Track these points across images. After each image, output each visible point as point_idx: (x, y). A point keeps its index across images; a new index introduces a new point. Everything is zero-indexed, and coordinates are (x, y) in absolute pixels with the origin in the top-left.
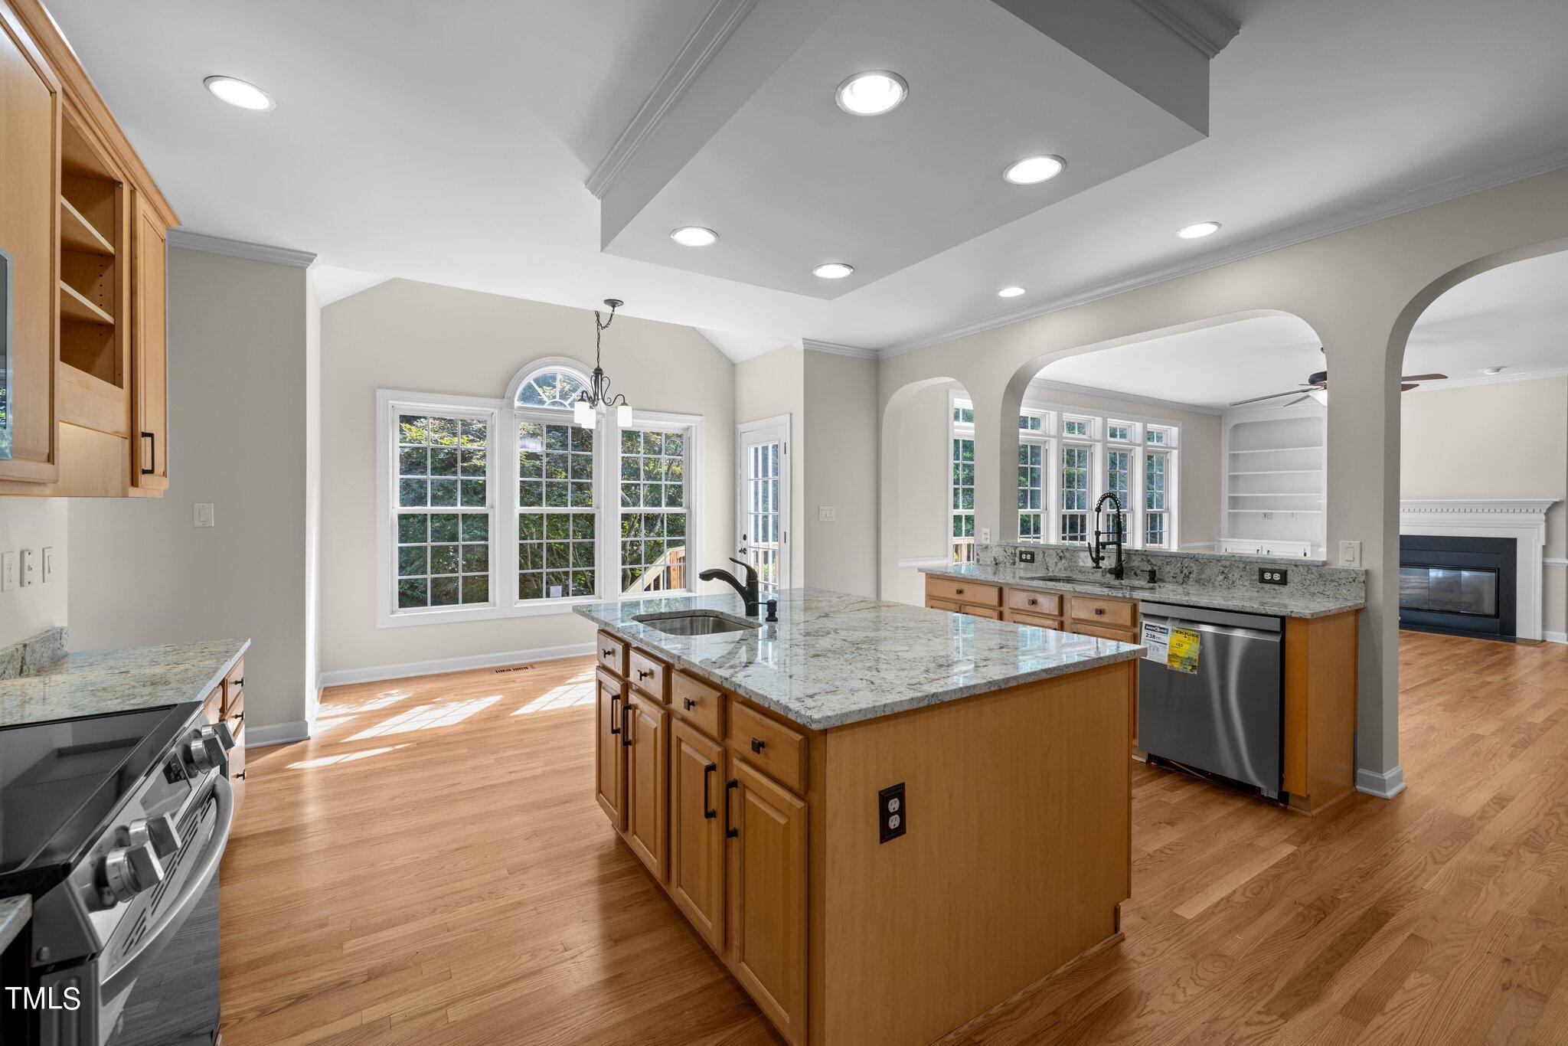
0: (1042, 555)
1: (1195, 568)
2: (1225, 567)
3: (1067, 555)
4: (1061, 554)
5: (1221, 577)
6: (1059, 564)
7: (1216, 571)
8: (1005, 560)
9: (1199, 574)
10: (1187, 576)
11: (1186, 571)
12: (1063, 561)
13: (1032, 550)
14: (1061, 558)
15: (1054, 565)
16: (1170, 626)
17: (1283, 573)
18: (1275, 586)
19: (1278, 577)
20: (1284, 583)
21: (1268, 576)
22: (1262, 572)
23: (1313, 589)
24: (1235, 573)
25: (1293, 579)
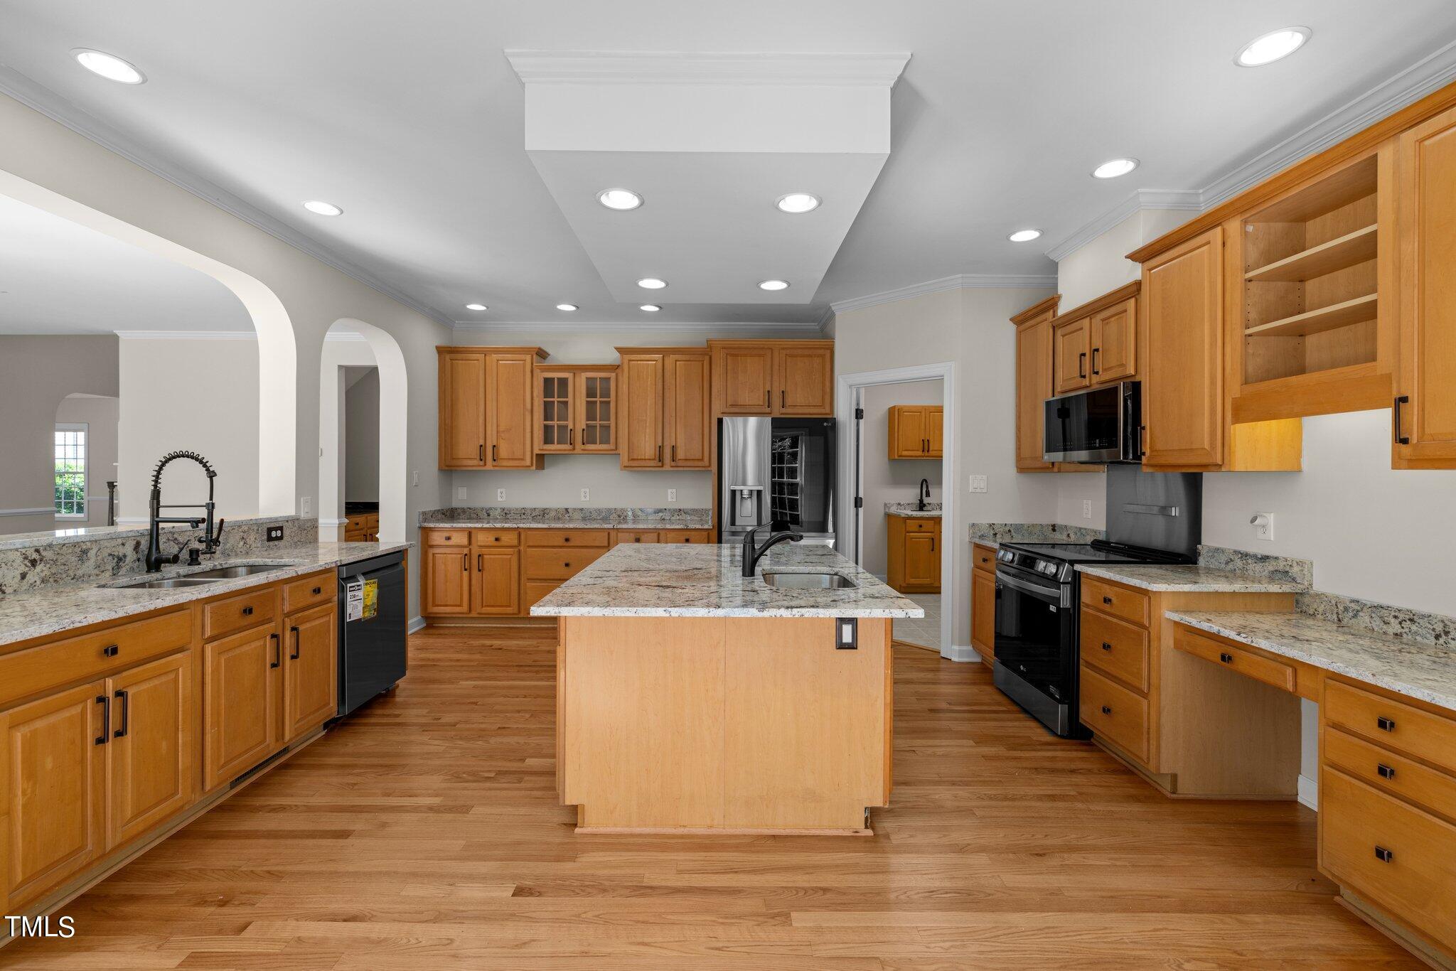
2: (244, 532)
4: (35, 556)
5: (242, 543)
6: (29, 576)
7: (238, 537)
9: (225, 544)
12: (40, 568)
14: (33, 563)
15: (18, 578)
16: (362, 581)
17: (281, 528)
18: (276, 543)
19: (279, 533)
20: (281, 538)
21: (274, 534)
22: (270, 530)
23: (296, 539)
24: (252, 537)
25: (286, 532)
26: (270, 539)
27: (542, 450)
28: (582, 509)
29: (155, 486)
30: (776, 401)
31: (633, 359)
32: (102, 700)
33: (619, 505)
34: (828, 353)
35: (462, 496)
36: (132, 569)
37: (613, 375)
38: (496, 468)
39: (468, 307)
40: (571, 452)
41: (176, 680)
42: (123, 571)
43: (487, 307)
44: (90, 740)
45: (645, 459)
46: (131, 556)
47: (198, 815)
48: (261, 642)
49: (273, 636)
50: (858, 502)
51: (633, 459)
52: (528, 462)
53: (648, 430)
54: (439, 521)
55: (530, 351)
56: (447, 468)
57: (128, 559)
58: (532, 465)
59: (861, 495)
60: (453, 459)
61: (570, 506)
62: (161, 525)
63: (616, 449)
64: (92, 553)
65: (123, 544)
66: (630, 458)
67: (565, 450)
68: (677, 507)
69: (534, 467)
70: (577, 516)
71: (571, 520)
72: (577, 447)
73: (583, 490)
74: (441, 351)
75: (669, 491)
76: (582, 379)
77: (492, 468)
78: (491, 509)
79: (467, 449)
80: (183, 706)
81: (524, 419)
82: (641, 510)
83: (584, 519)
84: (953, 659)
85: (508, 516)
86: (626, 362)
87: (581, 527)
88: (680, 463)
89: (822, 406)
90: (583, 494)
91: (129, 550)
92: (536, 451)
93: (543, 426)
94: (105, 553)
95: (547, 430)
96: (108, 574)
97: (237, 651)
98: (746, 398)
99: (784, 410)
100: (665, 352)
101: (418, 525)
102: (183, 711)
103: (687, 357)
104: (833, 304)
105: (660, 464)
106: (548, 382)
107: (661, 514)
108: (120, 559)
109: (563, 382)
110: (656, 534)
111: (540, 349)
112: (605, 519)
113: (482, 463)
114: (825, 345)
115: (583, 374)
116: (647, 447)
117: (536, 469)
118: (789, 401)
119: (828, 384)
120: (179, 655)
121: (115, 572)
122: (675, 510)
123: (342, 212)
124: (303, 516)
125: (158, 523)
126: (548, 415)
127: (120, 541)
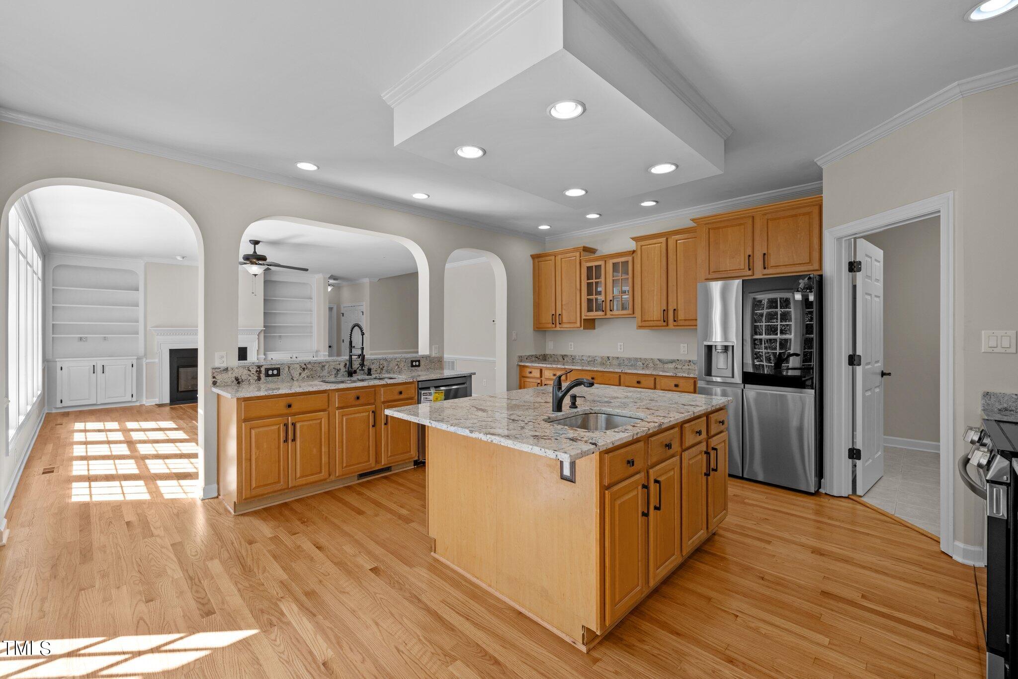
0: (287, 369)
1: (385, 364)
2: (398, 362)
3: (309, 366)
4: (304, 366)
5: (397, 367)
6: (302, 374)
7: (394, 364)
8: (249, 378)
9: (388, 367)
10: (382, 369)
11: (381, 366)
12: (306, 371)
13: (278, 366)
14: (304, 369)
15: (298, 375)
16: (432, 391)
17: (419, 361)
18: (416, 368)
19: (417, 363)
20: (419, 366)
21: (414, 364)
22: (412, 362)
23: (428, 367)
24: (402, 364)
25: (422, 363)
26: (412, 366)
27: (586, 316)
28: (618, 358)
29: (350, 339)
30: (758, 264)
31: (644, 244)
32: (286, 425)
33: (643, 356)
34: (816, 210)
35: (550, 348)
36: (343, 375)
37: (629, 259)
38: (562, 329)
39: (540, 227)
40: (603, 317)
41: (321, 423)
42: (339, 376)
43: (551, 227)
44: (282, 441)
45: (654, 321)
46: (343, 370)
47: (339, 487)
48: (367, 414)
49: (373, 412)
50: (853, 360)
51: (645, 321)
52: (578, 324)
53: (655, 298)
54: (532, 362)
55: (578, 250)
56: (537, 329)
57: (341, 370)
58: (581, 326)
59: (859, 352)
60: (539, 323)
61: (610, 355)
62: (353, 357)
63: (633, 313)
64: (326, 367)
65: (339, 364)
66: (643, 320)
67: (600, 316)
68: (688, 358)
69: (582, 328)
70: (615, 362)
71: (611, 365)
72: (607, 313)
73: (619, 344)
74: (534, 257)
75: (682, 345)
76: (611, 262)
77: (559, 329)
78: (565, 355)
79: (547, 318)
80: (324, 435)
81: (576, 295)
82: (659, 360)
83: (619, 365)
84: (955, 557)
85: (574, 361)
86: (639, 247)
87: (601, 370)
88: (681, 323)
89: (810, 262)
90: (619, 347)
91: (342, 366)
92: (584, 317)
93: (586, 300)
94: (332, 367)
95: (590, 301)
96: (333, 376)
97: (353, 416)
98: (728, 264)
99: (766, 271)
100: (667, 235)
101: (517, 364)
102: (324, 438)
103: (686, 236)
104: (817, 159)
105: (665, 324)
106: (589, 269)
107: (674, 364)
108: (338, 370)
109: (598, 267)
110: (653, 379)
111: (584, 247)
112: (634, 366)
113: (554, 326)
114: (809, 202)
115: (610, 260)
116: (655, 312)
117: (584, 329)
118: (772, 261)
119: (816, 241)
120: (322, 413)
121: (336, 375)
122: (686, 361)
123: (429, 196)
124: (433, 355)
125: (351, 356)
126: (590, 293)
127: (338, 363)
